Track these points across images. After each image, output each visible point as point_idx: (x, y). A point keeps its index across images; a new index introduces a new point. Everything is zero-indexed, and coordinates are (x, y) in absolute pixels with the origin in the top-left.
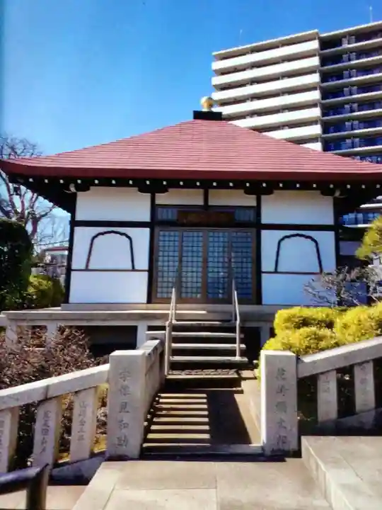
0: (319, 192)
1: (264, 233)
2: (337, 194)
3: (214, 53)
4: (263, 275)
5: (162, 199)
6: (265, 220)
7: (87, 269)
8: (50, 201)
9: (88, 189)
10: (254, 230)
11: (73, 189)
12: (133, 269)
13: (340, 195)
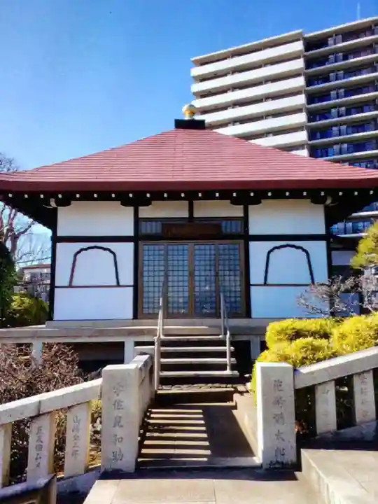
0: (309, 200)
1: (253, 245)
2: (329, 201)
3: (193, 59)
4: (252, 288)
5: (145, 212)
6: (253, 231)
7: (70, 286)
8: (30, 217)
9: (69, 204)
10: (242, 242)
11: (53, 204)
12: (118, 285)
13: (332, 203)
